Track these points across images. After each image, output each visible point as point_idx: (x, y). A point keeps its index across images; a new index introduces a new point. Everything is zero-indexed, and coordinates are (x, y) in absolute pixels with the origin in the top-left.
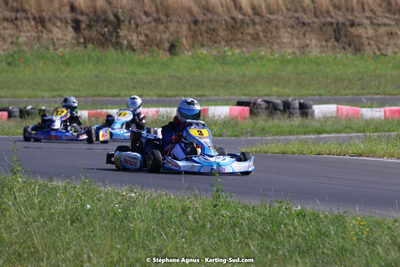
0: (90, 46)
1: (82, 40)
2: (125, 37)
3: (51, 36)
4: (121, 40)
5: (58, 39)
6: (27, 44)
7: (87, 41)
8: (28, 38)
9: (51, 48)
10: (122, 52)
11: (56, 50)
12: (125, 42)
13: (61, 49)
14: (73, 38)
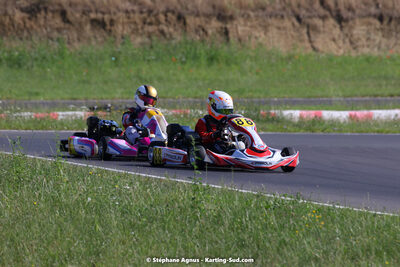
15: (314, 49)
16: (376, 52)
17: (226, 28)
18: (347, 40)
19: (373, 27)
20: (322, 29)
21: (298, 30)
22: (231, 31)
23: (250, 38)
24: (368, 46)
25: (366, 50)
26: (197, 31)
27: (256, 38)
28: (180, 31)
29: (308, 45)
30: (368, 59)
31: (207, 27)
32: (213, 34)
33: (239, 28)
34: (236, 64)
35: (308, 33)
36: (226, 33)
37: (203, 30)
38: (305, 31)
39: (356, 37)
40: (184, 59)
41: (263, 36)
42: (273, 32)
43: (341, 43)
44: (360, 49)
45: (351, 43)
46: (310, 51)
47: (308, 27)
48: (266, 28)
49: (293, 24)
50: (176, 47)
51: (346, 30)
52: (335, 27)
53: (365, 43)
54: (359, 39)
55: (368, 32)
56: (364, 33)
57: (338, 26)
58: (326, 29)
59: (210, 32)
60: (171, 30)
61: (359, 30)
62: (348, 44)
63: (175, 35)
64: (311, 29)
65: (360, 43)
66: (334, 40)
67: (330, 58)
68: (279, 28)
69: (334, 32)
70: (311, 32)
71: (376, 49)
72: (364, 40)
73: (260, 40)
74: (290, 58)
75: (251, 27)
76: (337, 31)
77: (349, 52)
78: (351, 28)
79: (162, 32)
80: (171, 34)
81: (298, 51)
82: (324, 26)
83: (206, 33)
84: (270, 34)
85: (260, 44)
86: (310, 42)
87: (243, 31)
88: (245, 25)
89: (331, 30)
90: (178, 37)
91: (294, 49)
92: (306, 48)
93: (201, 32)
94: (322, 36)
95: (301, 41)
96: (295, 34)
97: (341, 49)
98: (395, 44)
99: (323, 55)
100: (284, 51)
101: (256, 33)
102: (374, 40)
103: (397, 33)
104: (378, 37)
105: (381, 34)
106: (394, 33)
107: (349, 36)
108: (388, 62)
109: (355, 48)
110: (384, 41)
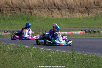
6: (99, 14)
15: (52, 16)
16: (68, 17)
17: (31, 11)
18: (60, 14)
19: (67, 11)
20: (54, 12)
21: (49, 12)
22: (32, 12)
23: (37, 14)
24: (66, 16)
25: (65, 17)
26: (24, 12)
27: (38, 14)
28: (19, 12)
29: (51, 15)
30: (66, 19)
31: (26, 11)
32: (28, 13)
33: (34, 11)
34: (34, 20)
35: (51, 13)
36: (31, 13)
37: (25, 12)
38: (50, 12)
39: (63, 13)
40: (21, 19)
41: (40, 13)
42: (42, 12)
43: (59, 15)
44: (64, 16)
45: (62, 15)
46: (52, 17)
47: (51, 11)
48: (41, 11)
49: (47, 10)
50: (19, 16)
51: (60, 12)
52: (57, 11)
53: (65, 15)
54: (64, 14)
55: (66, 12)
56: (65, 12)
57: (58, 11)
58: (56, 12)
59: (27, 12)
60: (17, 12)
61: (63, 12)
62: (61, 15)
63: (18, 13)
64: (52, 11)
65: (64, 15)
66: (57, 14)
67: (57, 19)
68: (44, 11)
70: (52, 12)
71: (68, 16)
72: (65, 14)
73: (40, 14)
74: (47, 19)
75: (37, 11)
76: (58, 12)
77: (61, 17)
78: (62, 11)
79: (15, 12)
80: (17, 13)
81: (49, 17)
82: (55, 11)
83: (26, 13)
84: (42, 13)
85: (40, 15)
86: (52, 15)
87: (35, 12)
88: (36, 11)
89: (57, 12)
90: (19, 14)
91: (48, 16)
92: (51, 16)
93: (25, 13)
94: (54, 13)
95: (49, 14)
96: (48, 13)
97: (59, 16)
98: (72, 15)
99: (55, 18)
100: (45, 17)
101: (38, 13)
102: (67, 14)
103: (73, 12)
104: (68, 13)
105: (69, 12)
106: (72, 12)
107: (61, 13)
108: (71, 20)
109: (63, 16)
110: (70, 14)
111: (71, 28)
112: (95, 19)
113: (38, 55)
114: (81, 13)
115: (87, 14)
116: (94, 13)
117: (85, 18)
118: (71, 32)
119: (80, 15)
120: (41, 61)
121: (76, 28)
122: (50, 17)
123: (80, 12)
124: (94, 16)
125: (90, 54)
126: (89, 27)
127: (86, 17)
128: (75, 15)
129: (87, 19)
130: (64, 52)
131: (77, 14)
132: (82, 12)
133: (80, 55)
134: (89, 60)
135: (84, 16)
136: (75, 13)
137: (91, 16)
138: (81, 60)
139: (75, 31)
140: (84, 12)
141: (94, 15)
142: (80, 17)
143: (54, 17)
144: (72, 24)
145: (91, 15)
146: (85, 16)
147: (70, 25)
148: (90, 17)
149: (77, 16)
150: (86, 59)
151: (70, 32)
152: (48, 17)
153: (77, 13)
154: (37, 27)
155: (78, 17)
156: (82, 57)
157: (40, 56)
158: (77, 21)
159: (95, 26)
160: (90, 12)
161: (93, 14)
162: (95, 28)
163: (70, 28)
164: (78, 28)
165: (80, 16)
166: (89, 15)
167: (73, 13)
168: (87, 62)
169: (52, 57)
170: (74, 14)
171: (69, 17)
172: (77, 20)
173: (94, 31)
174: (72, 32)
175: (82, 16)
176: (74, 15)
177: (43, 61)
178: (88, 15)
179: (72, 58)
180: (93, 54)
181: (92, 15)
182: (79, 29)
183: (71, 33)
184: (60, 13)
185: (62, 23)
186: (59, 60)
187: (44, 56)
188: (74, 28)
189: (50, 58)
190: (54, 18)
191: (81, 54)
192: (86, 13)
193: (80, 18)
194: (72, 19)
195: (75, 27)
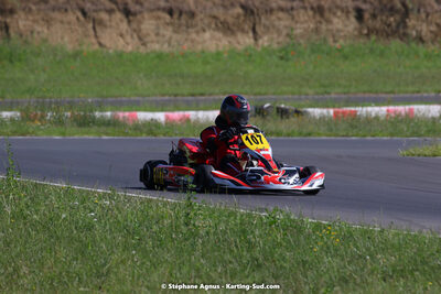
0: (373, 37)
1: (365, 31)
2: (414, 27)
3: (330, 27)
4: (409, 31)
5: (338, 31)
6: (302, 36)
7: (370, 32)
8: (305, 30)
9: (331, 40)
10: (408, 43)
11: (335, 41)
12: (414, 33)
13: (341, 42)
14: (355, 29)
15: (100, 44)
16: (166, 49)
17: (5, 23)
18: (135, 36)
19: (162, 21)
20: (108, 23)
21: (83, 26)
22: (11, 25)
23: (32, 32)
24: (158, 42)
25: (156, 47)
27: (39, 33)
29: (94, 40)
30: (160, 56)
33: (20, 22)
34: (20, 60)
35: (94, 28)
36: (7, 28)
38: (91, 25)
39: (144, 32)
41: (46, 31)
42: (57, 27)
43: (128, 39)
44: (149, 45)
45: (140, 39)
46: (97, 47)
47: (94, 21)
48: (48, 22)
49: (78, 18)
51: (134, 25)
52: (122, 21)
53: (155, 38)
54: (148, 34)
55: (158, 27)
56: (153, 27)
57: (126, 21)
58: (113, 24)
61: (148, 24)
62: (136, 39)
64: (97, 23)
65: (149, 39)
66: (121, 35)
67: (120, 55)
68: (62, 22)
69: (121, 27)
70: (98, 29)
71: (166, 46)
72: (153, 37)
73: (44, 36)
74: (76, 55)
75: (33, 21)
76: (124, 26)
77: (138, 48)
78: (140, 22)
81: (84, 47)
82: (110, 21)
84: (53, 29)
85: (45, 41)
86: (96, 36)
87: (25, 26)
88: (27, 19)
89: (118, 24)
91: (80, 45)
92: (93, 44)
94: (109, 30)
95: (86, 36)
96: (80, 30)
97: (129, 45)
98: (186, 40)
99: (111, 51)
100: (69, 48)
101: (38, 28)
102: (164, 36)
103: (188, 27)
104: (168, 32)
105: (170, 28)
106: (184, 28)
107: (137, 31)
108: (181, 59)
109: (144, 44)
110: (175, 36)
111: (179, 98)
112: (282, 58)
113: (37, 212)
114: (225, 33)
115: (251, 34)
116: (279, 32)
117: (239, 54)
118: (181, 113)
119: (220, 40)
120: (52, 237)
121: (202, 95)
122: (90, 46)
123: (217, 28)
124: (278, 43)
125: (262, 210)
126: (257, 90)
127: (246, 50)
128: (197, 38)
129: (250, 56)
130: (151, 200)
131: (207, 35)
132: (227, 29)
133: (221, 215)
134: (257, 233)
135: (237, 45)
136: (197, 32)
137: (266, 44)
138: (225, 233)
139: (197, 109)
140: (235, 28)
141: (281, 39)
142: (220, 49)
143: (108, 45)
144: (182, 76)
145: (264, 41)
146: (239, 43)
147: (177, 84)
148: (264, 49)
149: (204, 41)
150: (244, 232)
151: (176, 115)
152: (78, 48)
153: (204, 31)
154: (30, 91)
155: (212, 47)
156: (227, 222)
157: (45, 215)
158: (209, 67)
159: (285, 89)
160: (262, 28)
161: (275, 36)
162: (285, 96)
163: (176, 95)
164: (210, 95)
165: (217, 46)
166: (256, 39)
167: (190, 30)
168: (249, 242)
169: (99, 221)
170: (194, 36)
171: (171, 49)
172: (206, 63)
173: (278, 109)
174: (187, 113)
175: (230, 42)
176: (192, 41)
177: (58, 238)
178: (252, 41)
179: (187, 224)
180: (276, 210)
181: (272, 39)
182: (214, 100)
183: (181, 120)
184: (135, 31)
185: (141, 75)
186: (130, 233)
187: (64, 216)
188: (193, 95)
189: (90, 227)
190: (105, 50)
191: (223, 208)
192: (243, 31)
193: (218, 53)
194: (184, 55)
195: (199, 90)
